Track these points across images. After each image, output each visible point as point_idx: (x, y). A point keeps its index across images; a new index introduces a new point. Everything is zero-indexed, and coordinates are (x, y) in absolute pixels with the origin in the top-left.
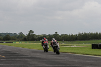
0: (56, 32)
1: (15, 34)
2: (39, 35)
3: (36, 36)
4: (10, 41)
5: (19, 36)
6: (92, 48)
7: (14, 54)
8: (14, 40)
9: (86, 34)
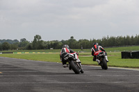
0: (72, 37)
1: (16, 40)
2: (48, 42)
3: (45, 43)
4: (9, 51)
5: (21, 44)
6: (122, 58)
7: (14, 68)
8: (15, 49)
9: (113, 39)
